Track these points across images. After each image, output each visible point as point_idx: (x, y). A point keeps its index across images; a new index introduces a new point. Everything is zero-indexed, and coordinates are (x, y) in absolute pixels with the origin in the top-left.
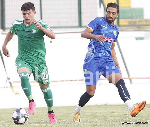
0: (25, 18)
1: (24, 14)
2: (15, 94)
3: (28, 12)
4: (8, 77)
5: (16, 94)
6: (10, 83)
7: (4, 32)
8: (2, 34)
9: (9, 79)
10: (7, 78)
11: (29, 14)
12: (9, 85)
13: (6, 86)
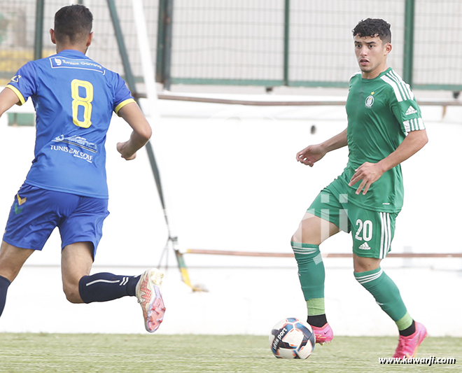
0: (360, 57)
1: (358, 45)
2: (190, 290)
3: (369, 40)
4: (173, 236)
5: (194, 291)
6: (177, 252)
7: (166, 93)
8: (161, 97)
9: (174, 239)
10: (170, 238)
11: (370, 45)
12: (173, 260)
13: (163, 264)
